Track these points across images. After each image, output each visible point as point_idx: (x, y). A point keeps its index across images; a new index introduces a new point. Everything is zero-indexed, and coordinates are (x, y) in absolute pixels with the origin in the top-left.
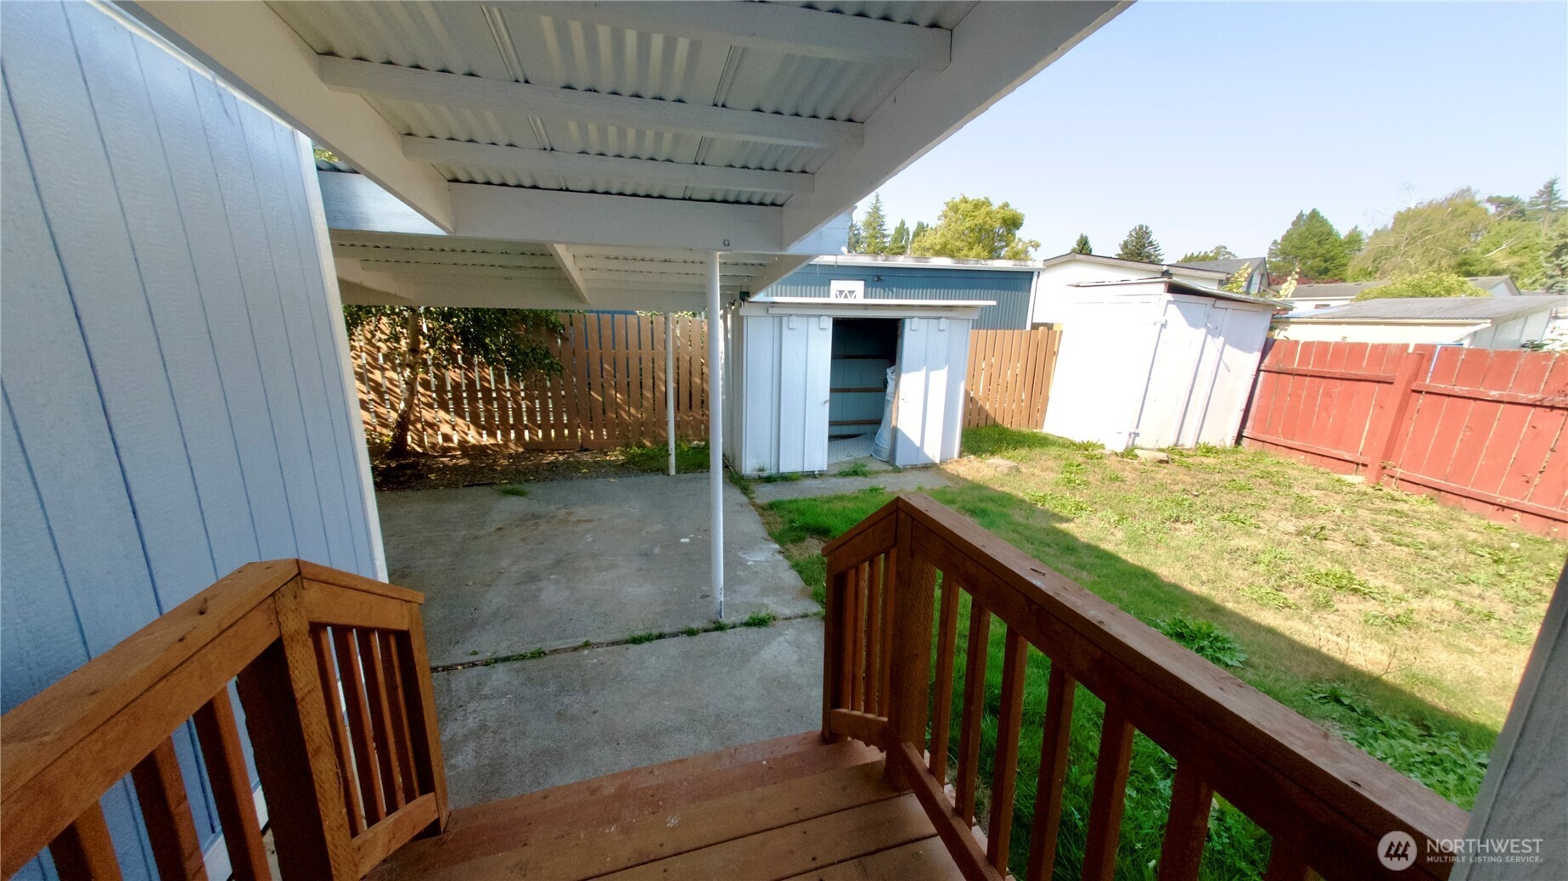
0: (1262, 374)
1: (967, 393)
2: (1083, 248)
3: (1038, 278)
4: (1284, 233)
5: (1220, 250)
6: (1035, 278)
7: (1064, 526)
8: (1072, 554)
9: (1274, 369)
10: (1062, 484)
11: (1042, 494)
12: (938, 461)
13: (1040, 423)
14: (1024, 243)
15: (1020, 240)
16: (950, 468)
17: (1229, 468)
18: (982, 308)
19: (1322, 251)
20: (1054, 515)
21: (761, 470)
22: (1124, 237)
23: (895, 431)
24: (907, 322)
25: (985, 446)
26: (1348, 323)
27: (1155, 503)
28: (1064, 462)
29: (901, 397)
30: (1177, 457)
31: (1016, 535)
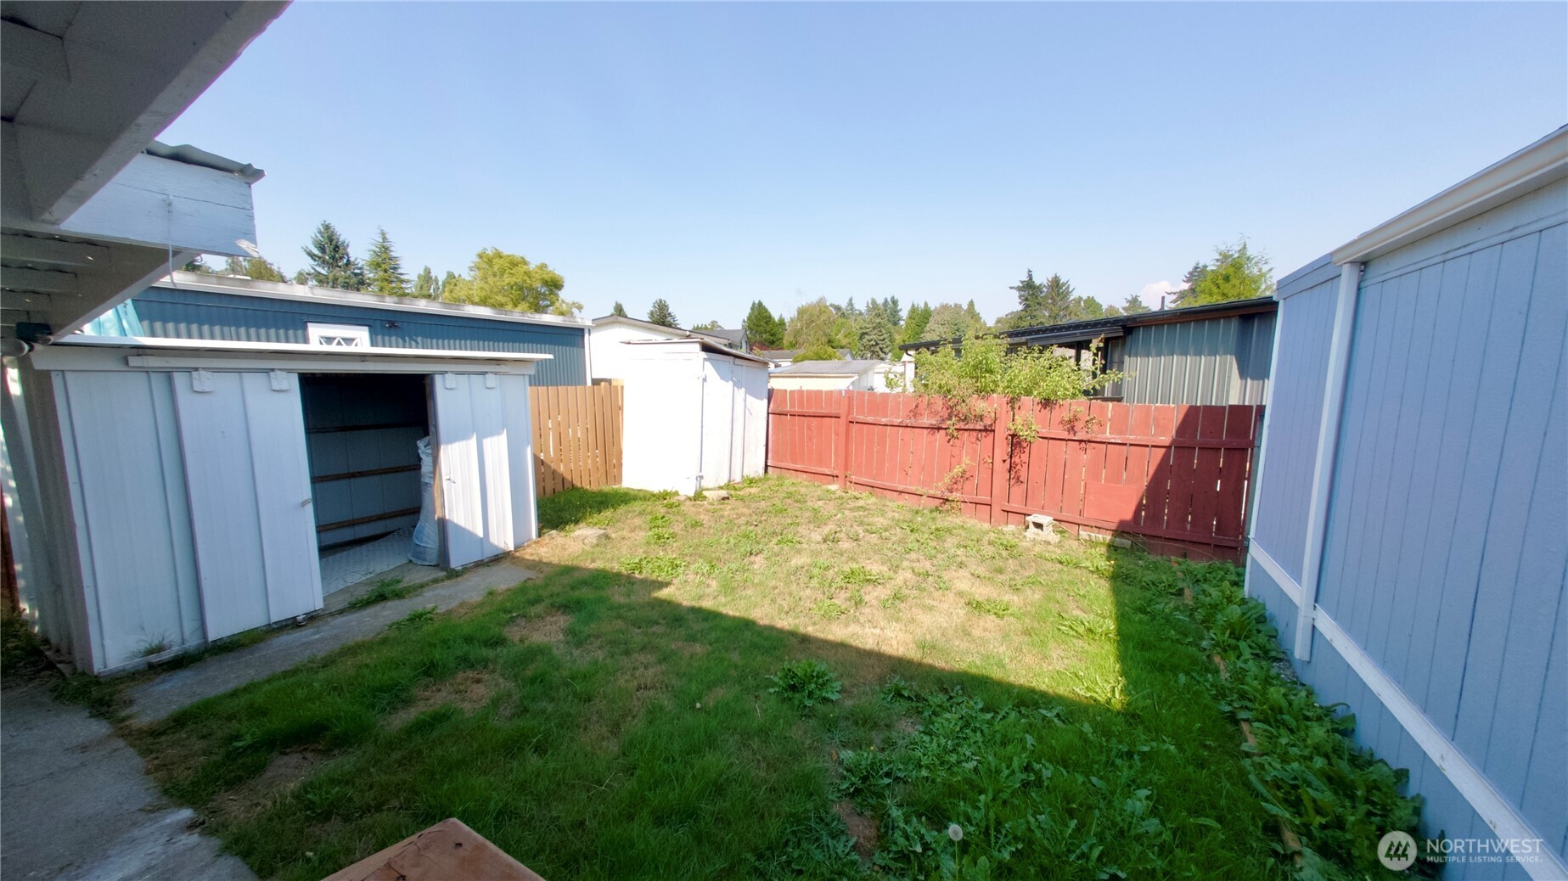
0: (770, 415)
1: (536, 458)
2: (619, 310)
3: (590, 335)
4: (748, 315)
5: (714, 323)
6: (586, 335)
7: (664, 594)
8: (680, 626)
9: (777, 412)
10: (653, 542)
11: (637, 561)
12: (511, 548)
13: (618, 478)
14: (567, 304)
15: (563, 302)
16: (528, 554)
17: (767, 494)
18: (538, 362)
19: (768, 329)
20: (653, 582)
21: (159, 649)
22: (650, 308)
23: (443, 524)
24: (438, 380)
25: (566, 515)
26: (800, 377)
27: (732, 541)
28: (649, 517)
29: (444, 477)
30: (733, 492)
31: (619, 621)
